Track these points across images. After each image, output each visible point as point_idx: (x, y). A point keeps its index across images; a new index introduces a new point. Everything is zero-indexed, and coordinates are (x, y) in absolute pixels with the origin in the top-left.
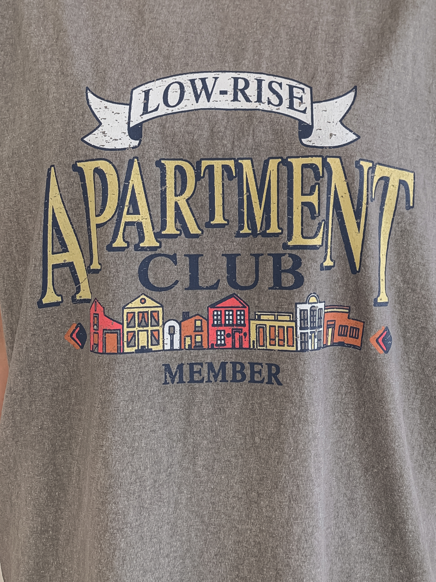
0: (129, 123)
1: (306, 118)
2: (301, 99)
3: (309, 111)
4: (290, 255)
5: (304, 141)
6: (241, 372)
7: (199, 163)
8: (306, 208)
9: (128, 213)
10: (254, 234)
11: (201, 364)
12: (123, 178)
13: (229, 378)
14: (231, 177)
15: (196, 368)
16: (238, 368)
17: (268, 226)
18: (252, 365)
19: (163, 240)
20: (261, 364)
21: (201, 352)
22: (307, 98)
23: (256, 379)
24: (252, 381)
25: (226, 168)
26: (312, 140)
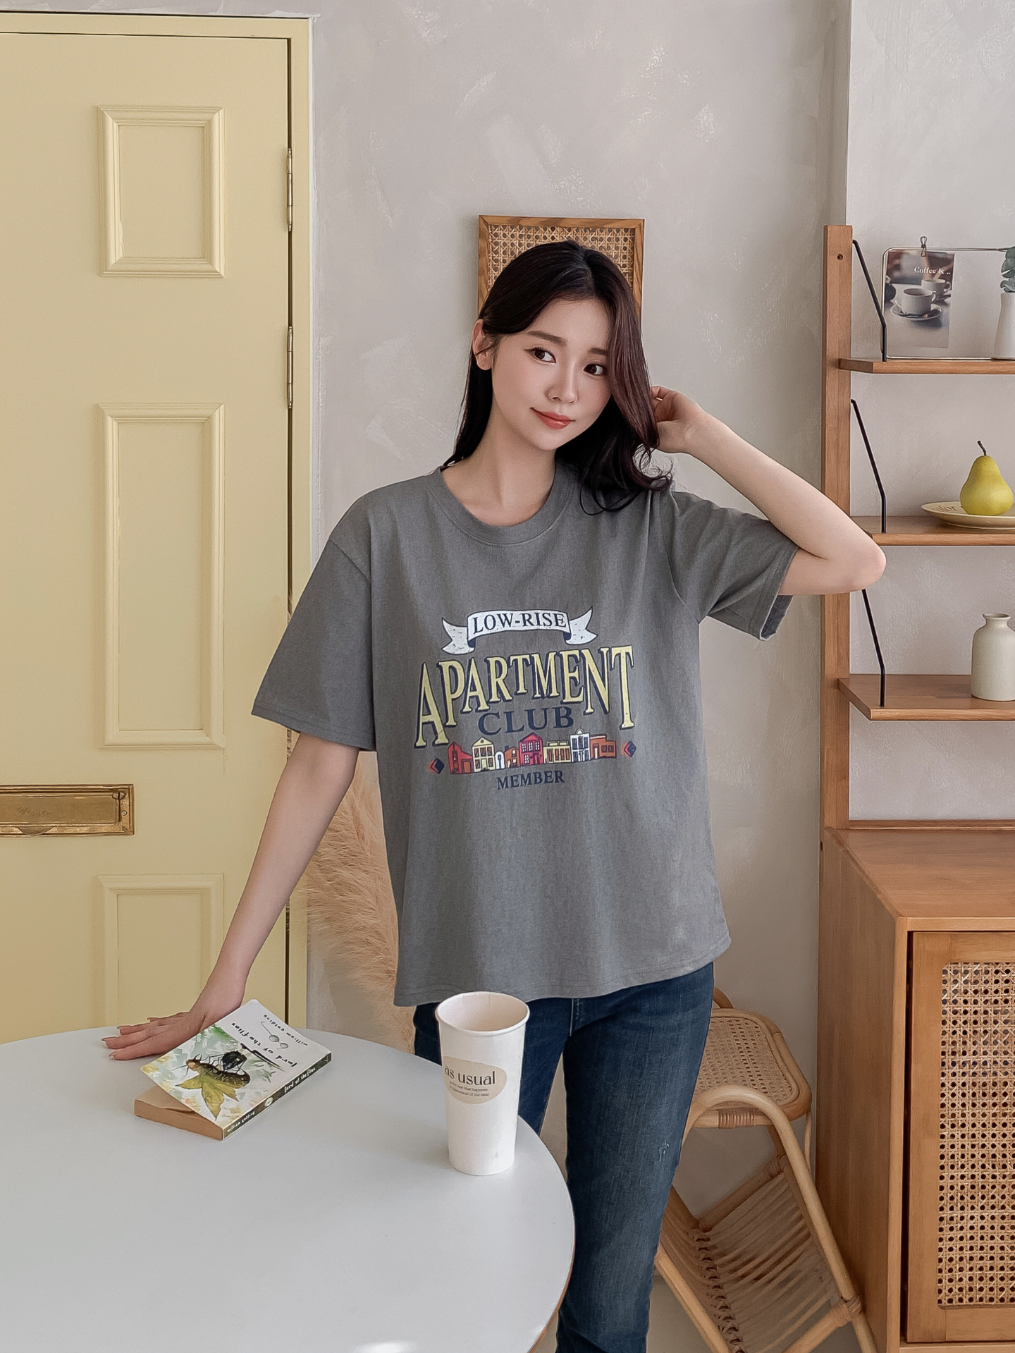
0: (468, 638)
1: (566, 630)
2: (562, 620)
3: (567, 626)
4: (565, 708)
5: (567, 642)
6: (540, 777)
7: (509, 658)
8: (572, 680)
9: (471, 691)
10: (543, 697)
11: (517, 776)
12: (466, 671)
13: (533, 782)
14: (527, 665)
15: (515, 778)
16: (538, 775)
17: (551, 692)
18: (546, 773)
19: (491, 705)
20: (551, 772)
21: (517, 769)
22: (565, 619)
23: (548, 781)
24: (546, 782)
25: (525, 660)
26: (571, 641)
